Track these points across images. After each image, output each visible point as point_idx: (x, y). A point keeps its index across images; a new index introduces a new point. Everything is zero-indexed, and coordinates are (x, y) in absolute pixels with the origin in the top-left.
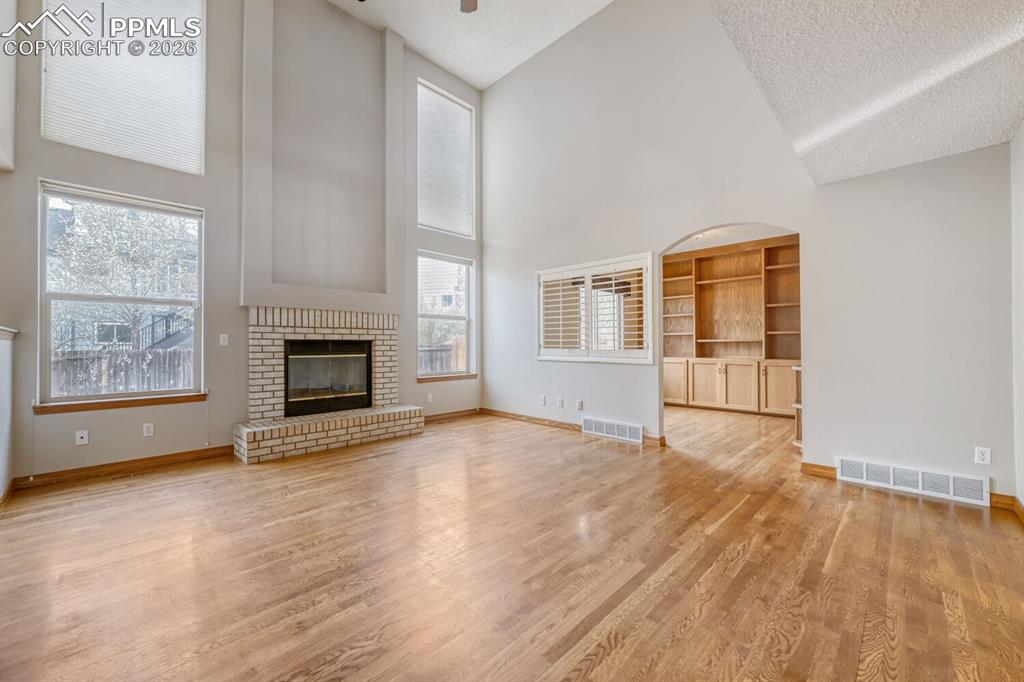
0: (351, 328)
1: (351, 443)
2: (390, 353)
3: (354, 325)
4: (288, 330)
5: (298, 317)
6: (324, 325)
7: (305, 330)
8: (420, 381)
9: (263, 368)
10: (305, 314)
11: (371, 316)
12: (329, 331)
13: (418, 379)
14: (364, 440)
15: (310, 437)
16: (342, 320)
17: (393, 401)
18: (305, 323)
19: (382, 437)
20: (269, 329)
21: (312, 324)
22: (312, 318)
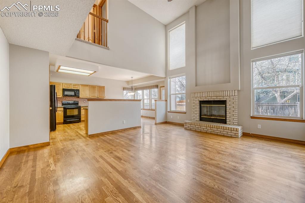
0: (217, 96)
1: (208, 132)
2: (233, 105)
3: (218, 95)
4: (199, 98)
5: (202, 94)
6: (208, 96)
7: (203, 98)
8: (252, 117)
9: (194, 108)
10: (203, 93)
11: (224, 92)
12: (210, 98)
13: (251, 117)
14: (212, 132)
15: (196, 126)
16: (214, 94)
17: (234, 123)
18: (203, 96)
19: (218, 134)
20: (195, 98)
21: (205, 96)
22: (205, 94)
